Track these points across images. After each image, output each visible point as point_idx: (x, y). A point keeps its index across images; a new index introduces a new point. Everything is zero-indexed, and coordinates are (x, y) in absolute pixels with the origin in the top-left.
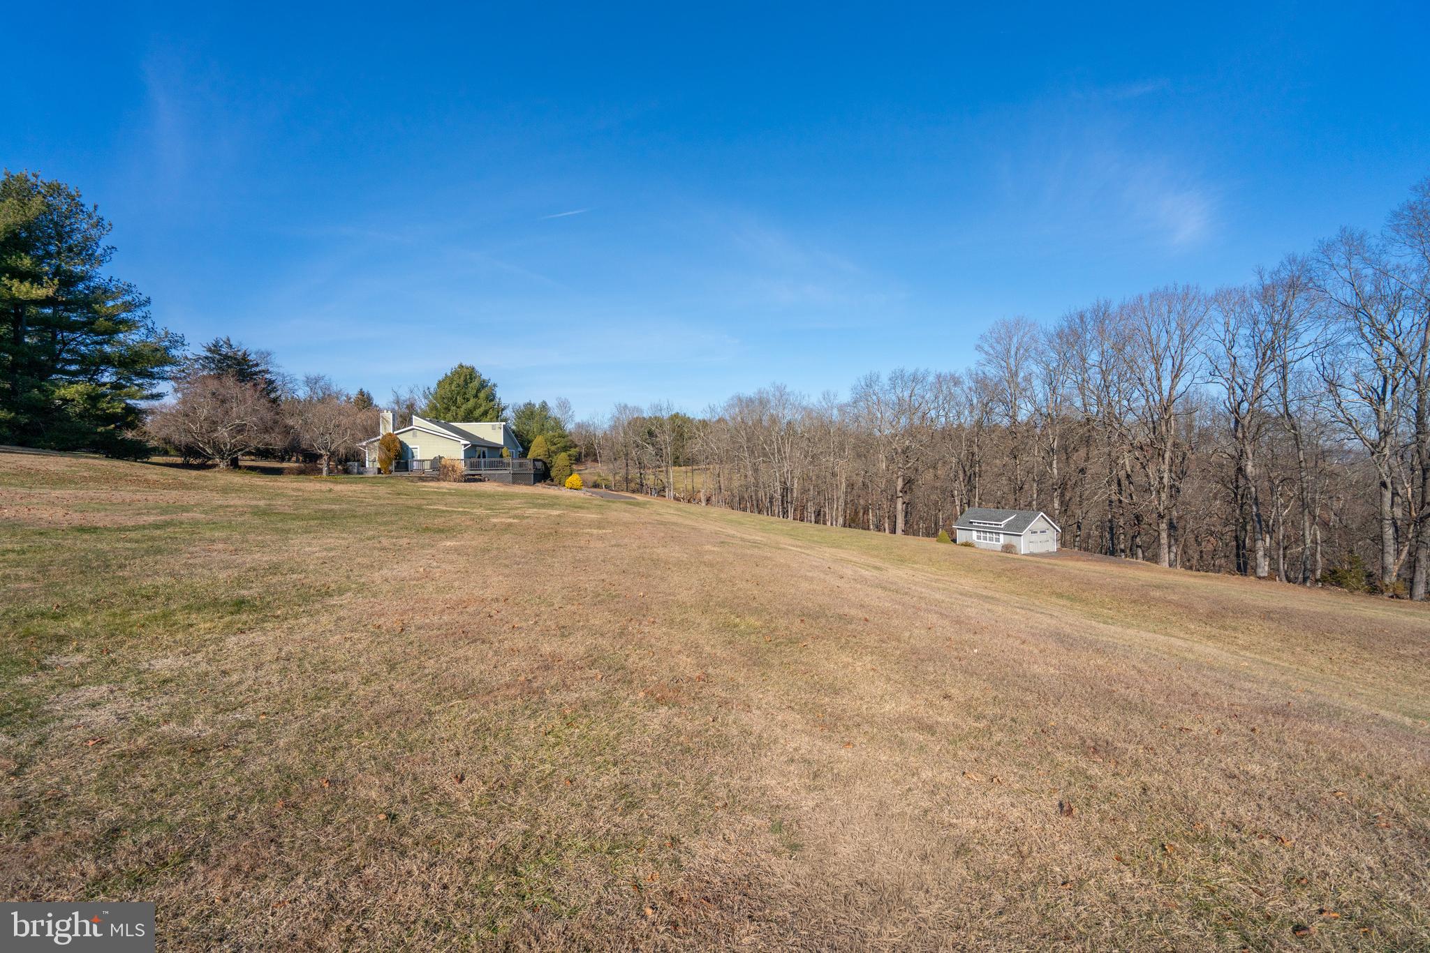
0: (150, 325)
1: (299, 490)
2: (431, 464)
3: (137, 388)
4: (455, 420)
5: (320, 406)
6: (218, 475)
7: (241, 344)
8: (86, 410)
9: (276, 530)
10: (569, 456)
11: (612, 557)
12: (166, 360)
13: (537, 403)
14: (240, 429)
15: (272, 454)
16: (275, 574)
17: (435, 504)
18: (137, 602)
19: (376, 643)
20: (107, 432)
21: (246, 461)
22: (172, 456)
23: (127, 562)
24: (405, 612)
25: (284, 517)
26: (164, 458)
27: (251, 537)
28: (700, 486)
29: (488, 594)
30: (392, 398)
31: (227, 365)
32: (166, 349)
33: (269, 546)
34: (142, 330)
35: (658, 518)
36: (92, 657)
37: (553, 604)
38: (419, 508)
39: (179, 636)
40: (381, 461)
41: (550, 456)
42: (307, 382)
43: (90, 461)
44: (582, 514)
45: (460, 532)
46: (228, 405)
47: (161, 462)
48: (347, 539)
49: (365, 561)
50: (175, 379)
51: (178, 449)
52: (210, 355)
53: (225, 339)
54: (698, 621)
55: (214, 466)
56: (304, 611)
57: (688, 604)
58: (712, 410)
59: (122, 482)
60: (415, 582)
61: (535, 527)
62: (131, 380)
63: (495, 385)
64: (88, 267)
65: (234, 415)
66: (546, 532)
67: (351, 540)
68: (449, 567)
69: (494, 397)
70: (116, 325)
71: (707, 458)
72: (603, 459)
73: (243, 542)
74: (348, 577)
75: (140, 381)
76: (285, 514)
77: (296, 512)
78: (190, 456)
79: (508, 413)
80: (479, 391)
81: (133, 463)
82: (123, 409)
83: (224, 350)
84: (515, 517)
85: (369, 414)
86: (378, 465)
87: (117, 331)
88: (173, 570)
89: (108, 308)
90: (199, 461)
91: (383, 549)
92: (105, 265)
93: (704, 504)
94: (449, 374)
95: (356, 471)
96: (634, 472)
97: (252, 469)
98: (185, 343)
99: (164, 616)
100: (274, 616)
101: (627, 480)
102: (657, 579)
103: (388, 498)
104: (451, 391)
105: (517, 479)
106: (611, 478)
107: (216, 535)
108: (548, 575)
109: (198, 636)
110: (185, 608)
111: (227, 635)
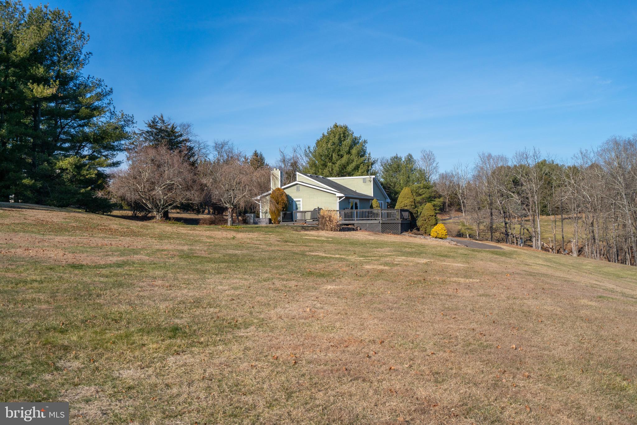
0: (112, 110)
1: (211, 237)
2: (312, 215)
3: (104, 158)
4: (331, 175)
5: (226, 167)
6: (156, 225)
7: (170, 119)
8: (74, 176)
9: (197, 270)
10: (434, 206)
11: (481, 307)
12: (123, 136)
13: (403, 156)
14: (170, 188)
15: (192, 208)
16: (198, 307)
17: (316, 251)
18: (109, 324)
19: (275, 373)
20: (86, 192)
21: (174, 214)
22: (125, 210)
23: (102, 292)
24: (296, 347)
25: (203, 260)
26: (121, 212)
27: (180, 276)
28: (570, 236)
29: (366, 335)
30: (279, 157)
31: (161, 137)
32: (123, 127)
33: (192, 283)
34: (108, 114)
35: (526, 268)
36: (84, 364)
37: (426, 350)
38: (303, 254)
39: (137, 353)
40: (272, 213)
41: (416, 207)
42: (216, 147)
43: (77, 215)
44: (448, 263)
45: (338, 276)
46: (161, 169)
47: (119, 214)
48: (248, 280)
49: (263, 299)
50: (127, 150)
51: (129, 204)
52: (150, 130)
53: (160, 117)
54: (578, 379)
55: (153, 218)
56: (220, 340)
57: (566, 361)
58: (584, 156)
59: (95, 231)
60: (303, 321)
61: (404, 274)
62: (101, 152)
63: (365, 142)
64: (75, 69)
65: (166, 177)
66: (415, 279)
67: (251, 281)
68: (331, 309)
69: (365, 152)
70: (92, 111)
71: (578, 206)
72: (467, 208)
73: (174, 280)
74: (251, 313)
75: (106, 153)
76: (202, 257)
77: (209, 256)
78: (137, 210)
79: (377, 167)
80: (351, 147)
81: (102, 216)
82: (96, 174)
83: (159, 125)
84: (386, 264)
85: (263, 172)
86: (269, 216)
87: (92, 116)
88: (131, 301)
89: (87, 99)
90: (142, 214)
91: (276, 290)
92: (85, 67)
93: (575, 254)
94: (326, 134)
95: (252, 221)
96: (499, 222)
97: (178, 220)
98: (134, 121)
99: (127, 336)
100: (199, 342)
101: (491, 229)
102: (529, 332)
103: (278, 245)
104: (328, 149)
105: (386, 228)
106: (475, 227)
107: (157, 273)
108: (419, 321)
109: (149, 354)
110: (140, 330)
111: (168, 355)
